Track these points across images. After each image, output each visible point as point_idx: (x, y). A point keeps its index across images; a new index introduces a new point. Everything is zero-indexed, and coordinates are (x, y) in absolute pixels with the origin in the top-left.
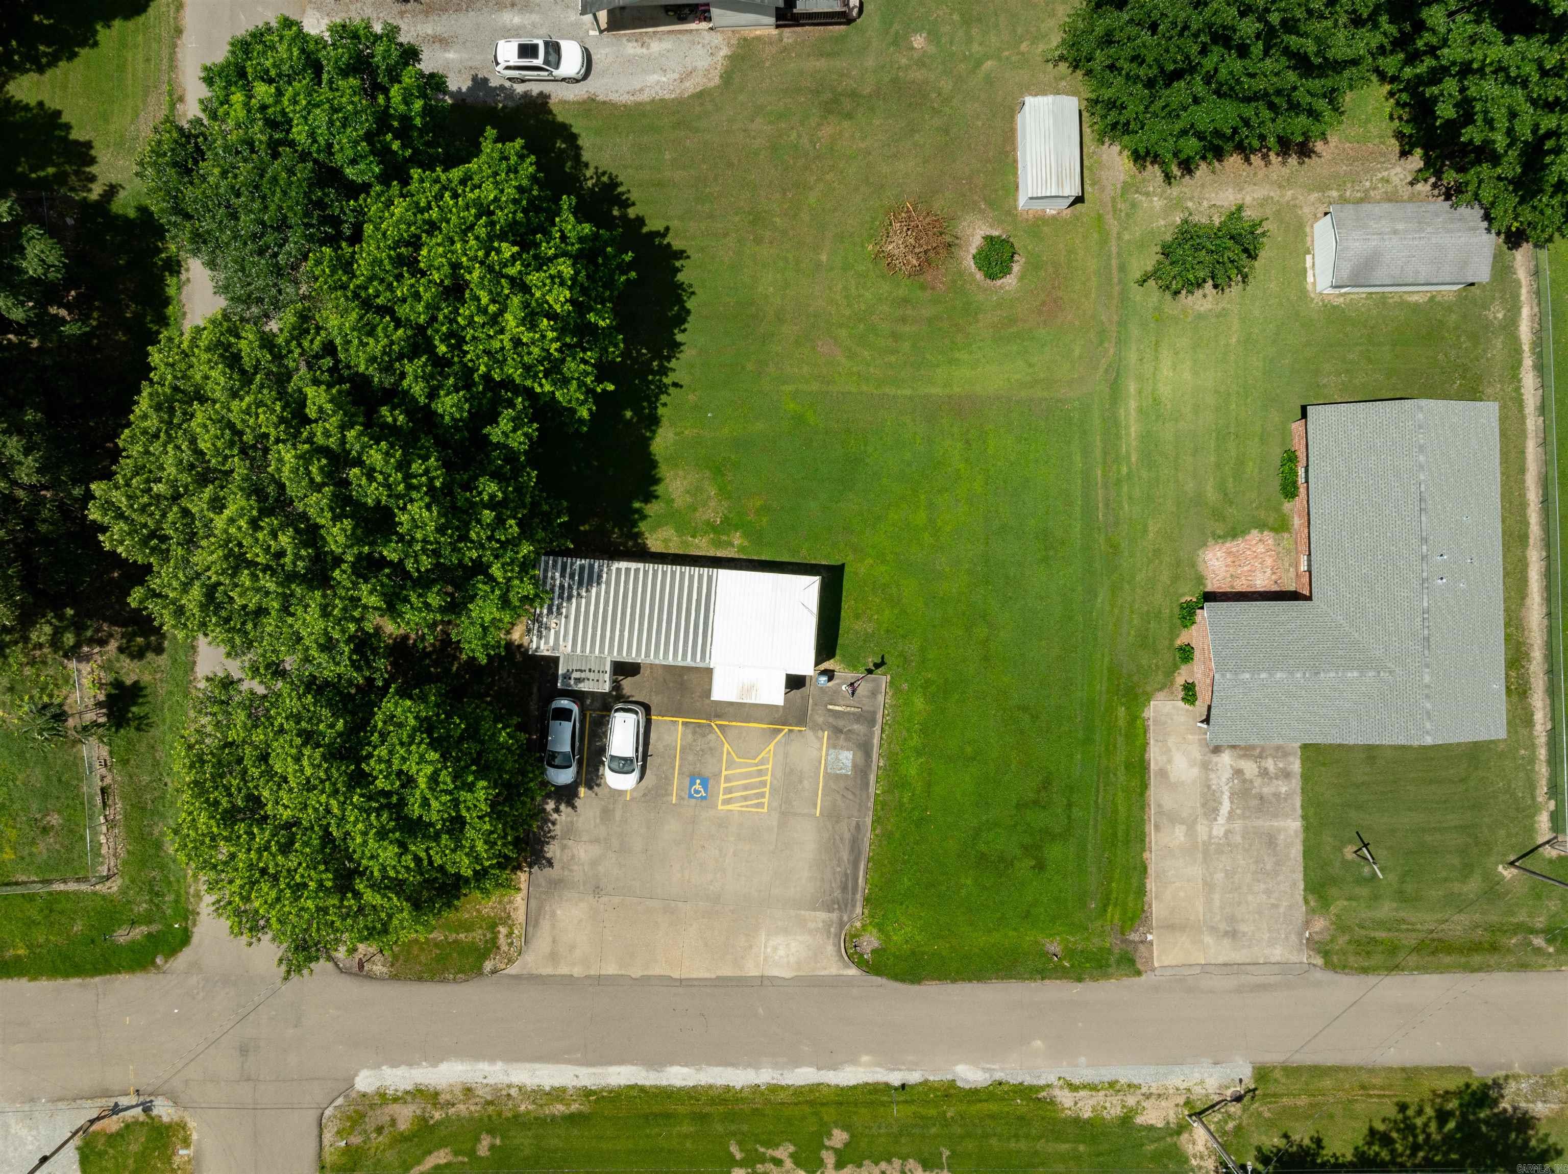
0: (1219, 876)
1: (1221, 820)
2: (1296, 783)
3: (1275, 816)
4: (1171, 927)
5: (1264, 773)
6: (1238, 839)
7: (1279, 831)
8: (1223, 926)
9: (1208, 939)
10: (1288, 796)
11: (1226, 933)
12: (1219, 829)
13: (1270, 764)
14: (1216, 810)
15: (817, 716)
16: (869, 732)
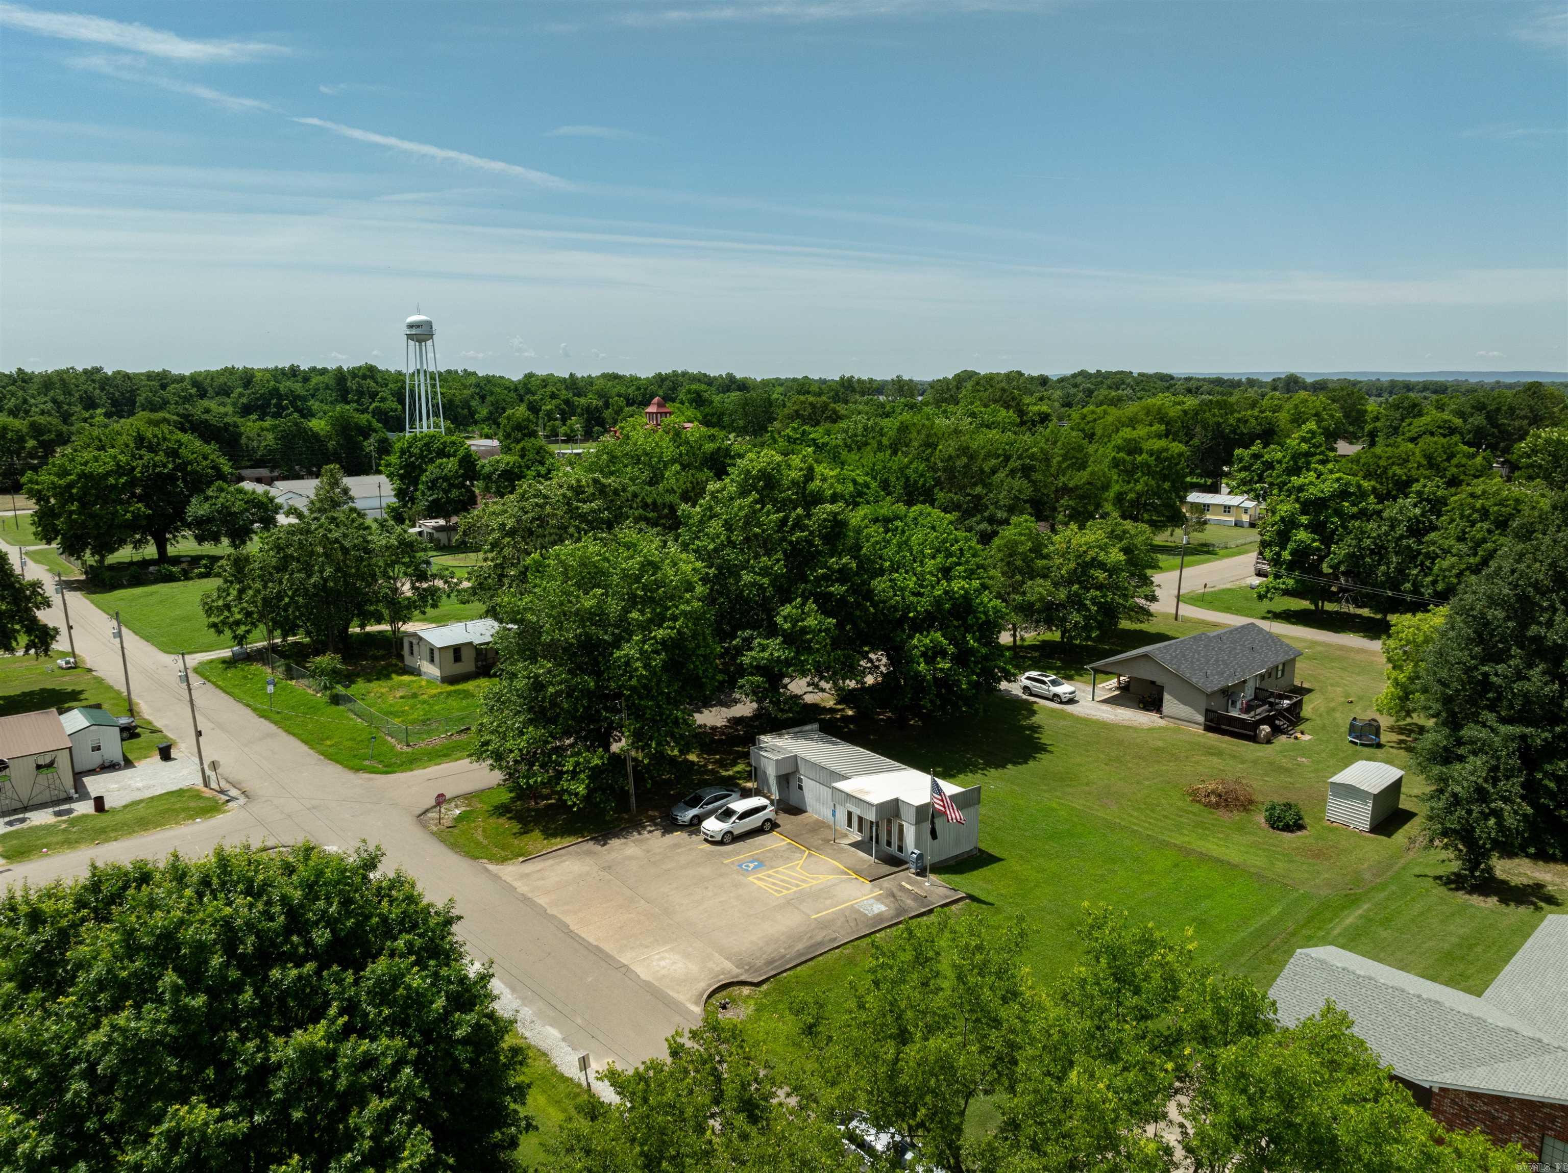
15: (886, 883)
16: (914, 908)
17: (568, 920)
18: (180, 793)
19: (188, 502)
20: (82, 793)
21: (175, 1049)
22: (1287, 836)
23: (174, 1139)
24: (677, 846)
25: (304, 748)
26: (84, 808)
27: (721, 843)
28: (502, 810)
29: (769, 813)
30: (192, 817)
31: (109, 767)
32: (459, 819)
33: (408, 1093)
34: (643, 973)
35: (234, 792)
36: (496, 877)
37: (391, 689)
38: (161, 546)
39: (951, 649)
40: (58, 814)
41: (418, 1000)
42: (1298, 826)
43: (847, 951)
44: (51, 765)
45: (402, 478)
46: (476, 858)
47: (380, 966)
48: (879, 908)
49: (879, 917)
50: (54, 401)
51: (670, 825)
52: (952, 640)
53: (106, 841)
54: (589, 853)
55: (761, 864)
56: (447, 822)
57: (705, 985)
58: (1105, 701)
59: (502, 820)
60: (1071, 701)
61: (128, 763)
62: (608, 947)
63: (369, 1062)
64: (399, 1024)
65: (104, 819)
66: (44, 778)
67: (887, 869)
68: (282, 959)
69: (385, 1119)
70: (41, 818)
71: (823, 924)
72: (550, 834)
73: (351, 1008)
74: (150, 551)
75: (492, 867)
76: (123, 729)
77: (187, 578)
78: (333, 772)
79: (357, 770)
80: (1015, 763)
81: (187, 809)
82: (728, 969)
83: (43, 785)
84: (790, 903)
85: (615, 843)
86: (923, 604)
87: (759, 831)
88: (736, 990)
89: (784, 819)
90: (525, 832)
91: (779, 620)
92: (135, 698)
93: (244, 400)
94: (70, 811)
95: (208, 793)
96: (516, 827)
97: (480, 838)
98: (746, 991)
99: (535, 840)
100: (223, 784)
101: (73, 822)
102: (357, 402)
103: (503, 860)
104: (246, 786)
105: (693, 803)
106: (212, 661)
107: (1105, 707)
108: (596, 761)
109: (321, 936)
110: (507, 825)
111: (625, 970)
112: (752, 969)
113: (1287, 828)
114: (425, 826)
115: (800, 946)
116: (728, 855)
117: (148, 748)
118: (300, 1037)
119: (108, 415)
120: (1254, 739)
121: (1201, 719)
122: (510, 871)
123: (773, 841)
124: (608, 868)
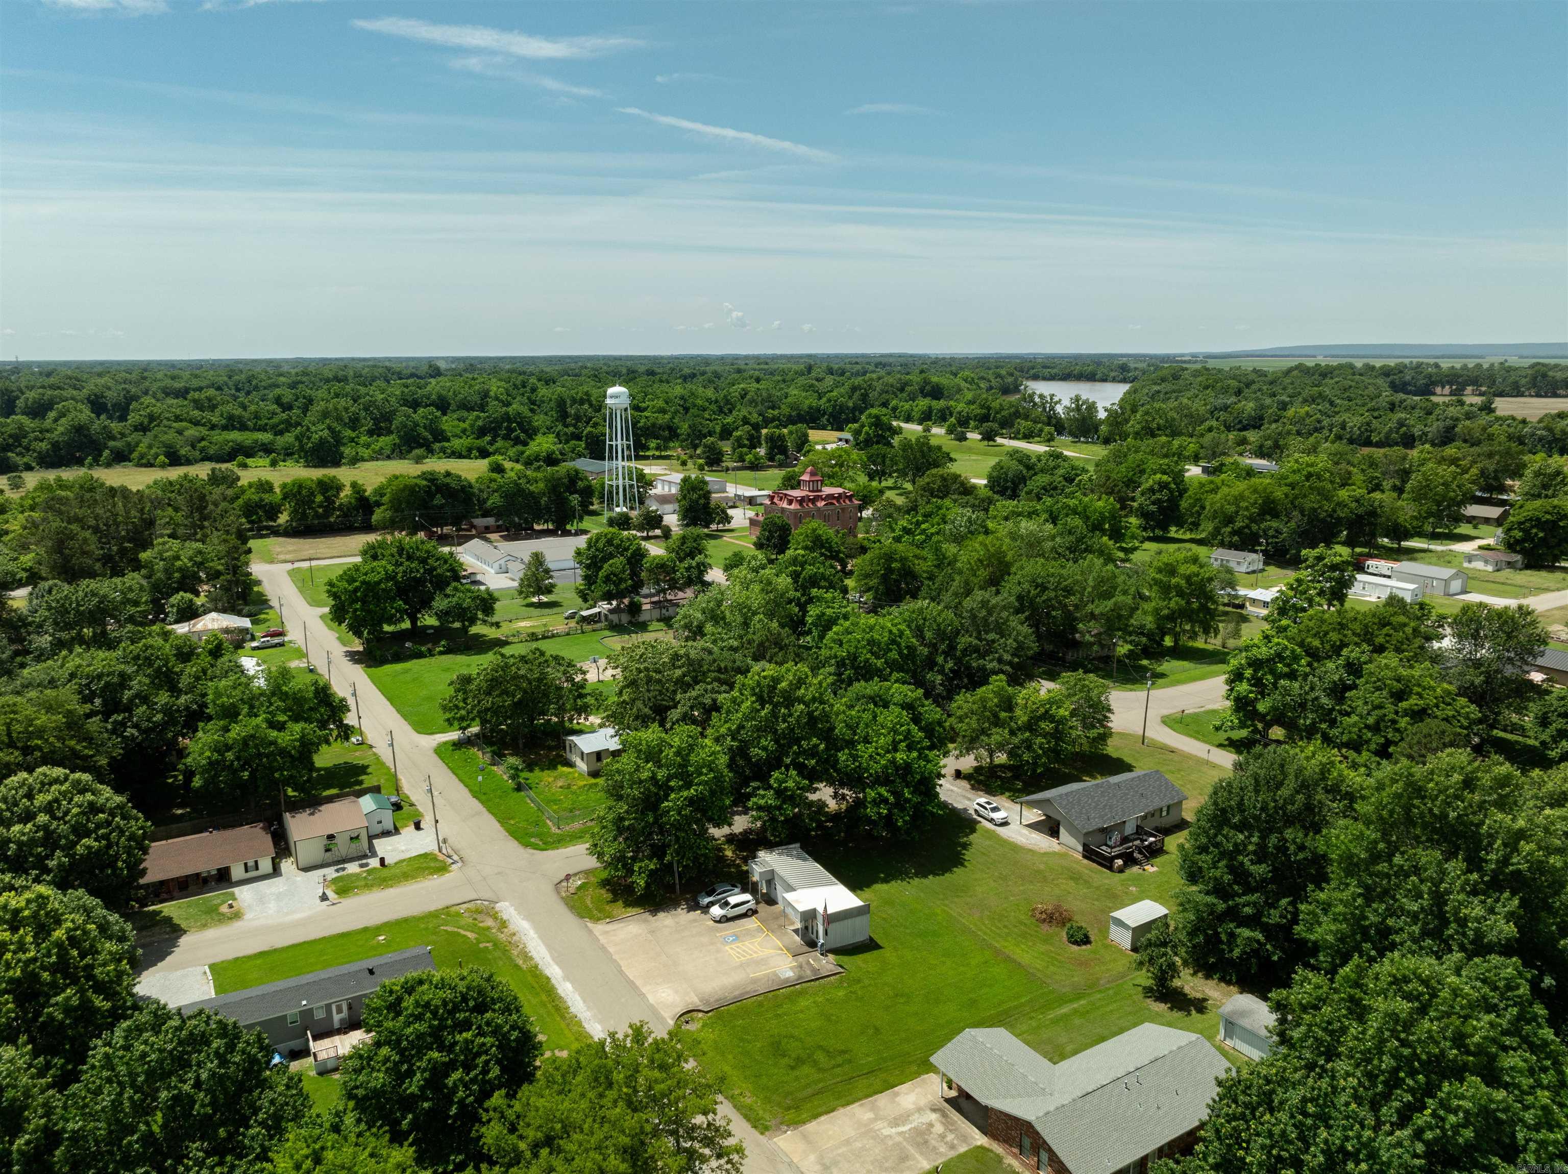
0: (858, 1145)
1: (894, 1130)
2: (952, 1154)
3: (922, 1154)
4: (805, 1137)
5: (942, 1137)
6: (890, 1143)
7: (914, 1159)
8: (827, 1162)
9: (812, 1157)
10: (941, 1154)
11: (823, 1165)
12: (887, 1131)
13: (950, 1137)
14: (897, 1125)
15: (801, 958)
16: (809, 974)
17: (621, 963)
18: (425, 856)
19: (433, 599)
20: (374, 854)
21: (430, 1035)
22: (1075, 947)
23: (429, 1061)
24: (695, 921)
25: (498, 825)
26: (374, 863)
27: (719, 922)
28: (605, 883)
29: (752, 905)
30: (432, 874)
31: (386, 834)
32: (579, 888)
33: (495, 1055)
34: (651, 999)
35: (455, 857)
36: (590, 932)
37: (556, 778)
38: (414, 621)
39: (892, 799)
40: (362, 866)
41: (499, 1027)
42: (1086, 941)
43: (760, 998)
44: (357, 837)
45: (588, 567)
46: (582, 917)
47: (488, 1015)
48: (790, 974)
49: (787, 980)
50: (329, 428)
51: (694, 906)
52: (893, 793)
53: (387, 887)
54: (646, 921)
55: (737, 937)
56: (572, 890)
57: (680, 1009)
58: (1029, 826)
59: (603, 891)
60: (1005, 824)
61: (396, 831)
62: (638, 983)
63: (484, 1044)
64: (494, 1033)
65: (385, 872)
66: (353, 845)
67: (807, 949)
68: (460, 1011)
69: (487, 1063)
70: (353, 868)
71: (754, 981)
72: (628, 904)
73: (479, 1027)
74: (406, 625)
75: (590, 925)
76: (394, 804)
77: (433, 656)
78: (513, 846)
79: (526, 845)
80: (935, 874)
81: (428, 868)
82: (694, 1000)
83: (353, 849)
84: (742, 966)
85: (661, 915)
86: (875, 768)
87: (744, 915)
88: (695, 1014)
89: (763, 908)
90: (614, 901)
91: (772, 781)
92: (400, 776)
93: (480, 423)
94: (367, 865)
95: (441, 857)
96: (610, 896)
97: (589, 902)
98: (700, 1015)
99: (618, 908)
100: (451, 852)
101: (369, 872)
102: (575, 426)
103: (597, 920)
104: (462, 853)
105: (709, 894)
106: (445, 743)
107: (1026, 831)
108: (652, 867)
109: (471, 1003)
110: (606, 895)
111: (642, 995)
112: (707, 1003)
113: (1076, 943)
114: (558, 893)
115: (737, 993)
116: (721, 930)
117: (408, 819)
118: (464, 1035)
119: (371, 433)
120: (1110, 868)
121: (1080, 848)
122: (599, 929)
123: (751, 923)
124: (652, 932)
